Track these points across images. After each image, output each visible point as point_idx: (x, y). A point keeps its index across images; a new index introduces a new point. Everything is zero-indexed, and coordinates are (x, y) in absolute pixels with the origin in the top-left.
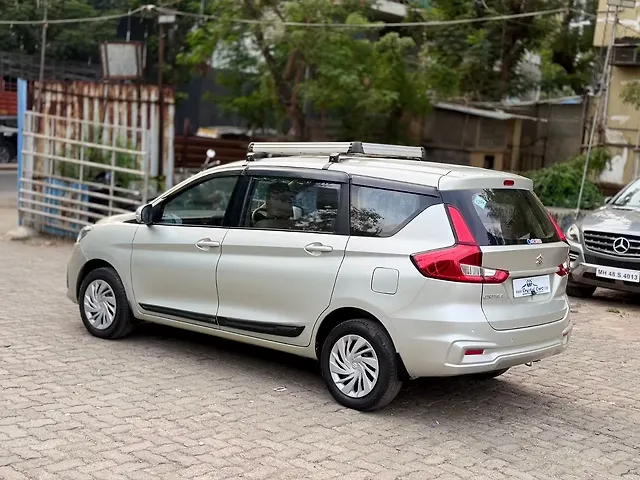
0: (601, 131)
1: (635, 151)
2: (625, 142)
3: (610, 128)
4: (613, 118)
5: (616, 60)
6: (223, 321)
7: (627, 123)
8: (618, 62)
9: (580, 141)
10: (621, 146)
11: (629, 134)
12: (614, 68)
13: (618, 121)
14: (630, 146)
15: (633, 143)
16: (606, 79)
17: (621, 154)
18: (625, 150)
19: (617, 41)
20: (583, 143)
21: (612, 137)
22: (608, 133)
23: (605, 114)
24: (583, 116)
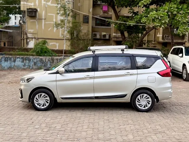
0: (26, 34)
1: (36, 39)
2: (33, 37)
3: (29, 33)
4: (29, 30)
5: (29, 14)
6: (97, 98)
7: (33, 32)
8: (30, 15)
9: (21, 37)
10: (32, 38)
11: (34, 35)
12: (28, 16)
13: (31, 31)
14: (35, 38)
15: (36, 37)
16: (26, 19)
17: (32, 40)
18: (34, 39)
19: (27, 9)
20: (21, 38)
21: (29, 36)
22: (28, 35)
23: (26, 29)
24: (21, 30)
